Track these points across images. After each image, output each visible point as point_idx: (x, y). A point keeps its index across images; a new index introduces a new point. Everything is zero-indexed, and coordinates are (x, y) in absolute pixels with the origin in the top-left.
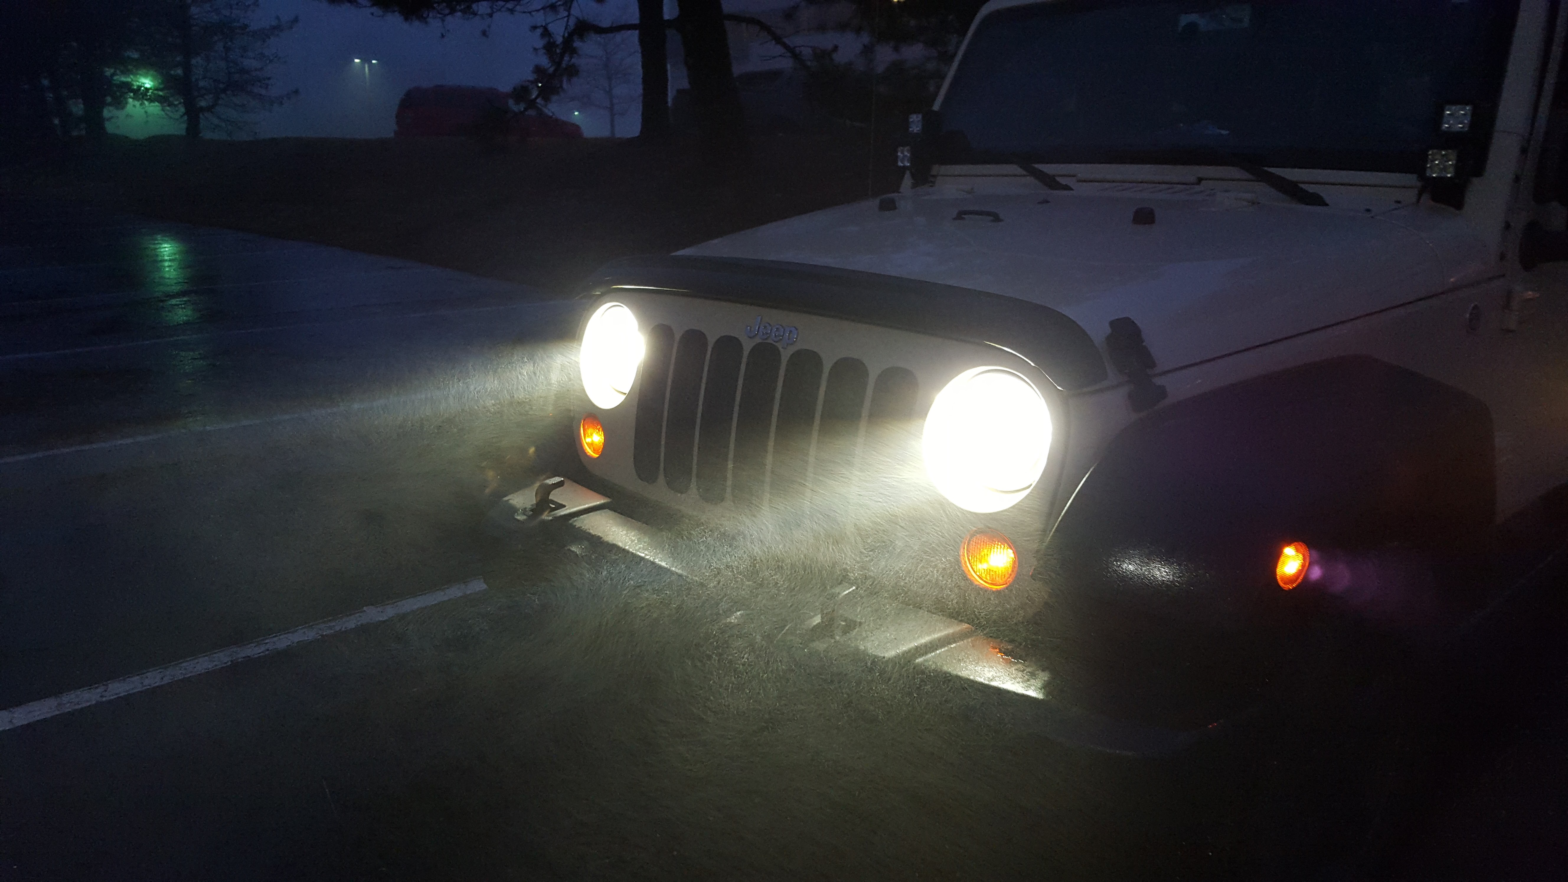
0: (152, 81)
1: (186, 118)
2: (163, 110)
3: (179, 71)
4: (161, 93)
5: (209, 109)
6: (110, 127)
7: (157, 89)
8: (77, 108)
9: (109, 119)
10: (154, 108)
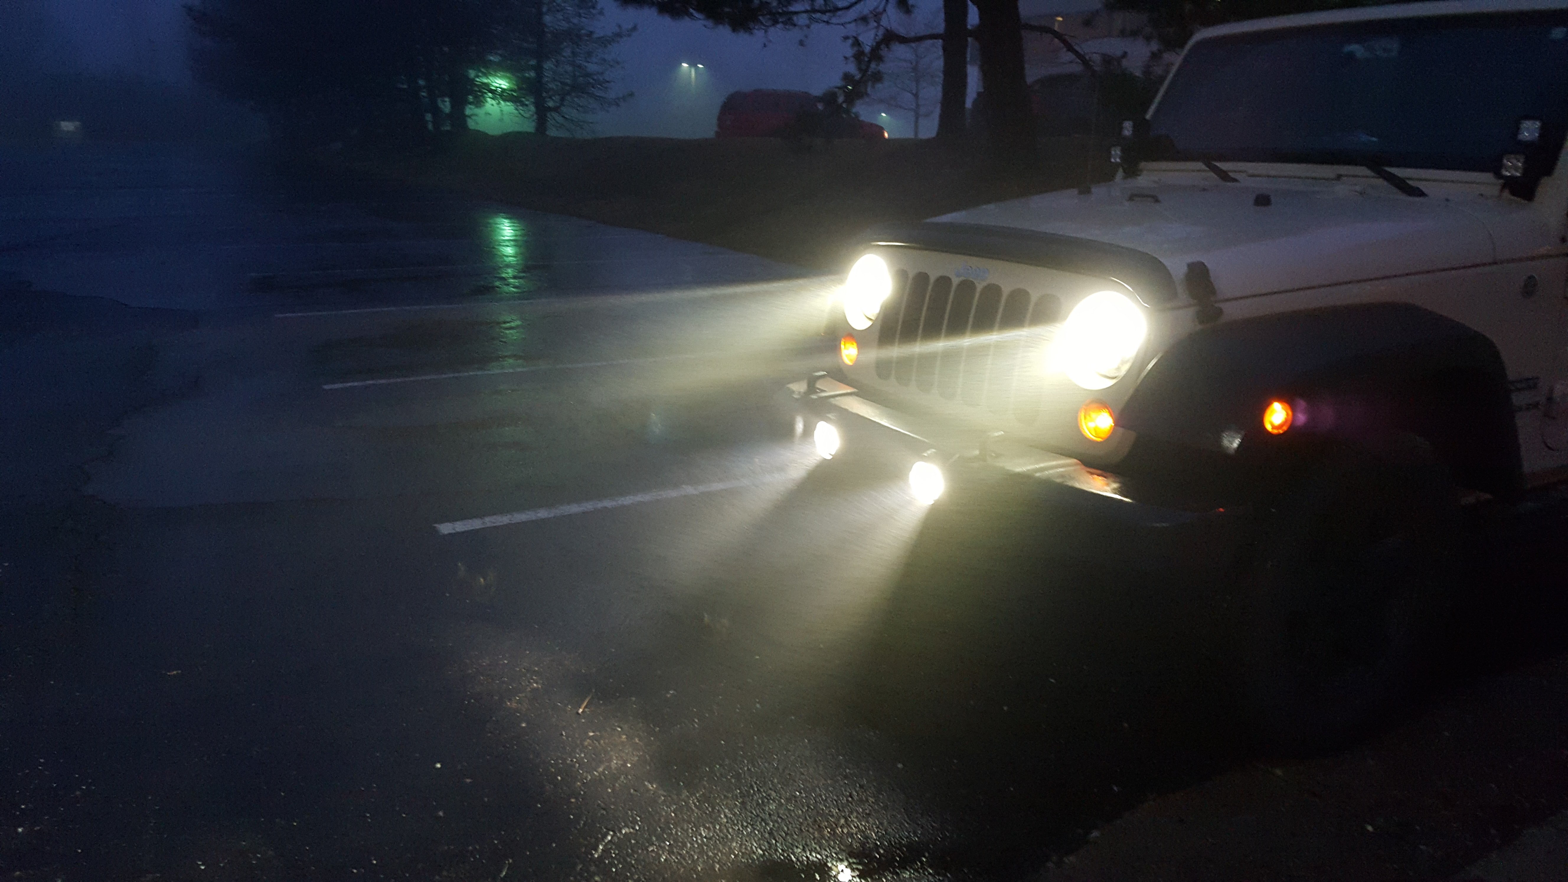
0: (509, 83)
1: (535, 117)
2: (516, 109)
3: (532, 74)
4: (515, 94)
5: (556, 109)
6: (471, 124)
7: (512, 90)
8: (446, 105)
9: (469, 117)
10: (508, 107)
